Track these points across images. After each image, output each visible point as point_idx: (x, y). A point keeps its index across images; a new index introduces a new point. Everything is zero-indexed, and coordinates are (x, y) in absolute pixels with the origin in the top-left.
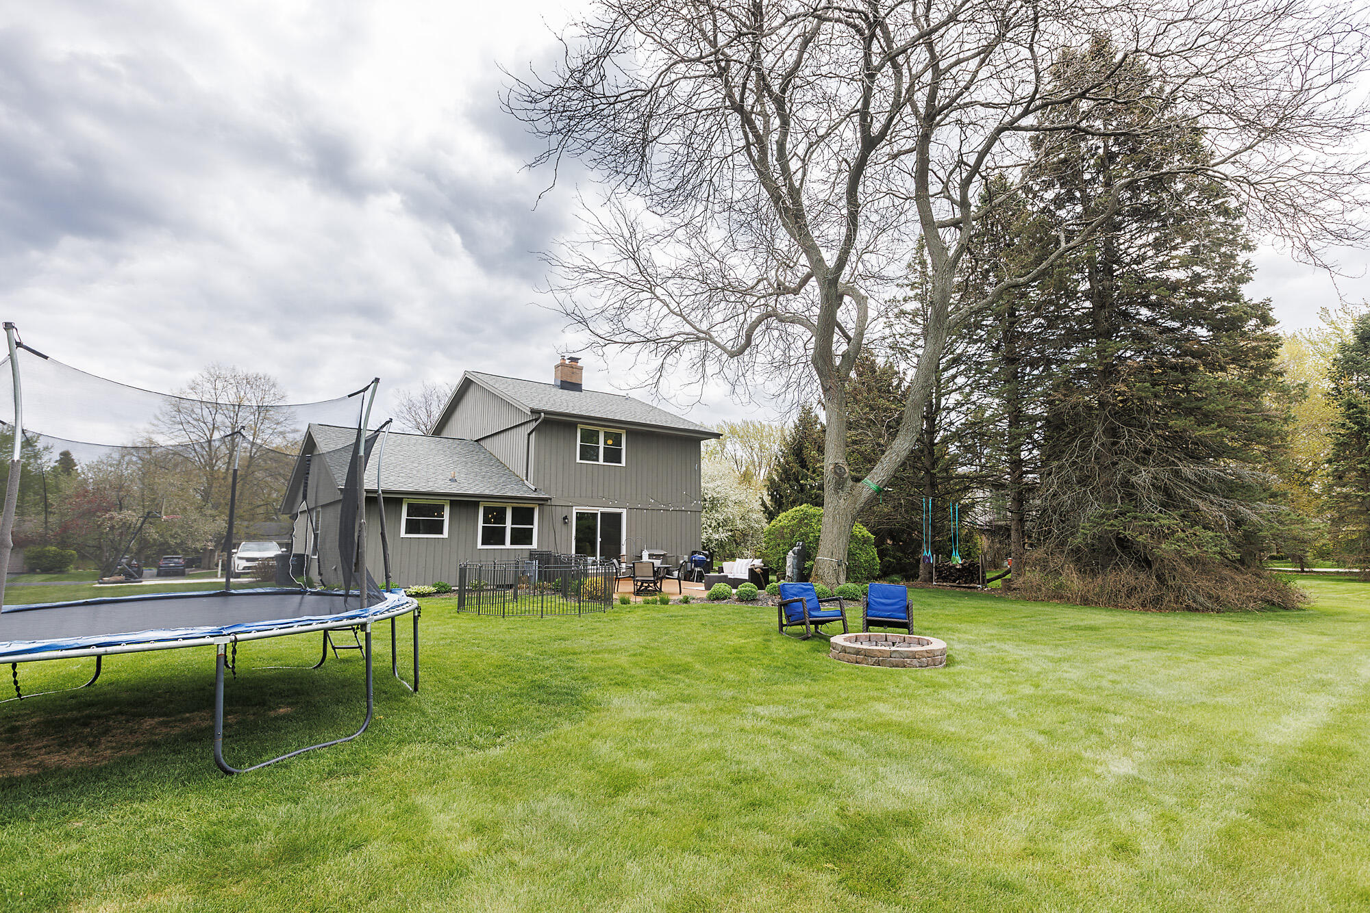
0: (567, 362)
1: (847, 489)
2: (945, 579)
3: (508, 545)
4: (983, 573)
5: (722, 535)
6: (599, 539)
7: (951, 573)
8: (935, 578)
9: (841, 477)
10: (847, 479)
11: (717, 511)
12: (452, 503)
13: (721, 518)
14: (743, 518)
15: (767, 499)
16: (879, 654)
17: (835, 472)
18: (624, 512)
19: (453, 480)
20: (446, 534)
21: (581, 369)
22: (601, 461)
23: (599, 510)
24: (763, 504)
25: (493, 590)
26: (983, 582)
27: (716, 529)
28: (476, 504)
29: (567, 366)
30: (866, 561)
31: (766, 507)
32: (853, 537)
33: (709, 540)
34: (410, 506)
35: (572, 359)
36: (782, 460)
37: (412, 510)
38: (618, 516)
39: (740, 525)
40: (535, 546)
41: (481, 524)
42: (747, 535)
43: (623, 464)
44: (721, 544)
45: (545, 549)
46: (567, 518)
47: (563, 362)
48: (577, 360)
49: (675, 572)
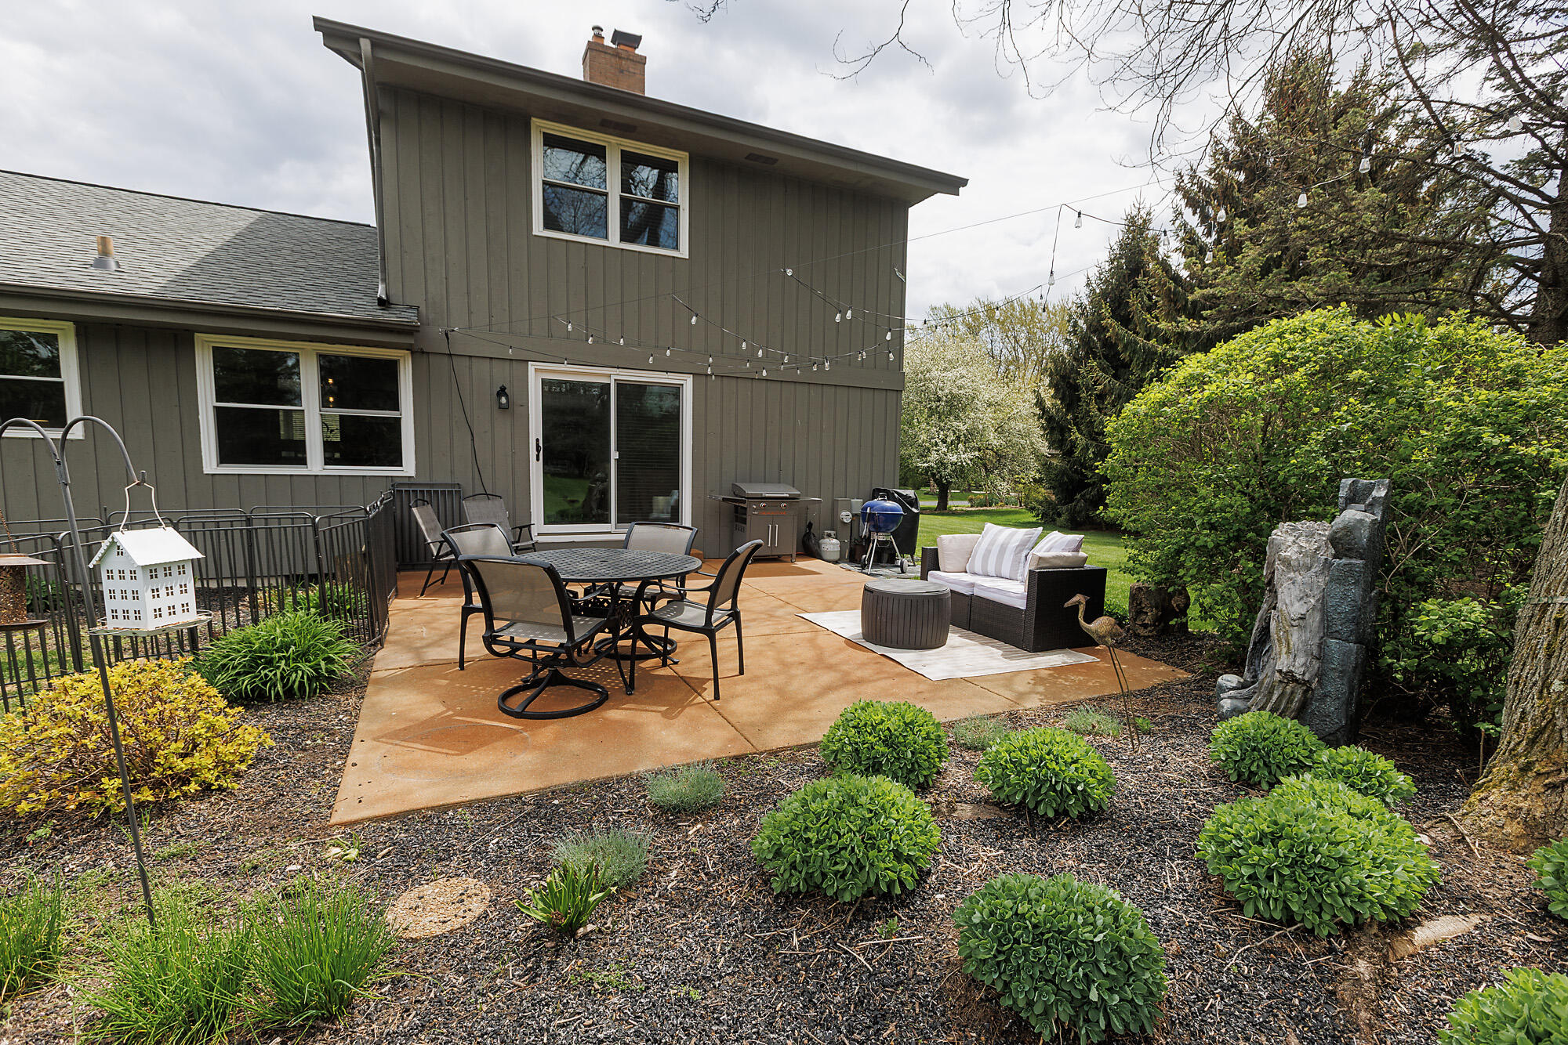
0: (609, 43)
3: (317, 465)
5: (963, 456)
6: (614, 455)
11: (957, 418)
13: (963, 428)
14: (1000, 430)
15: (1047, 395)
18: (688, 383)
20: (77, 429)
21: (644, 61)
22: (614, 240)
23: (612, 376)
24: (1040, 403)
27: (952, 446)
28: (181, 342)
29: (603, 51)
31: (1043, 409)
33: (942, 464)
35: (618, 36)
36: (1081, 322)
38: (668, 395)
39: (993, 439)
40: (408, 467)
41: (207, 399)
42: (1005, 457)
43: (684, 252)
44: (960, 471)
45: (445, 478)
46: (506, 396)
47: (599, 41)
48: (634, 40)
49: (827, 540)
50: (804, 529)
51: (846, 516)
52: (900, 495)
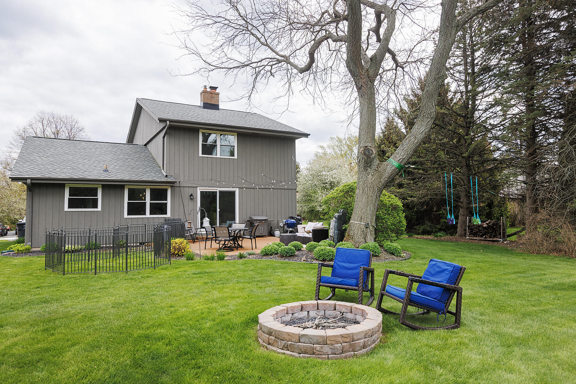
0: (209, 90)
1: (374, 167)
2: (475, 235)
3: (148, 215)
4: (504, 230)
6: (218, 210)
7: (480, 230)
8: (468, 233)
9: (368, 157)
10: (374, 159)
12: (104, 187)
16: (287, 338)
17: (365, 153)
18: (237, 190)
19: (106, 171)
20: (99, 208)
21: (218, 94)
22: (219, 155)
23: (218, 190)
25: (136, 246)
26: (504, 237)
28: (122, 187)
29: (207, 92)
30: (393, 224)
32: (381, 206)
34: (70, 189)
35: (211, 88)
37: (73, 192)
38: (233, 194)
40: (169, 215)
41: (126, 200)
43: (236, 157)
45: (176, 217)
46: (193, 196)
47: (206, 89)
48: (215, 88)
49: (276, 231)
50: (270, 229)
51: (281, 225)
52: (296, 218)
